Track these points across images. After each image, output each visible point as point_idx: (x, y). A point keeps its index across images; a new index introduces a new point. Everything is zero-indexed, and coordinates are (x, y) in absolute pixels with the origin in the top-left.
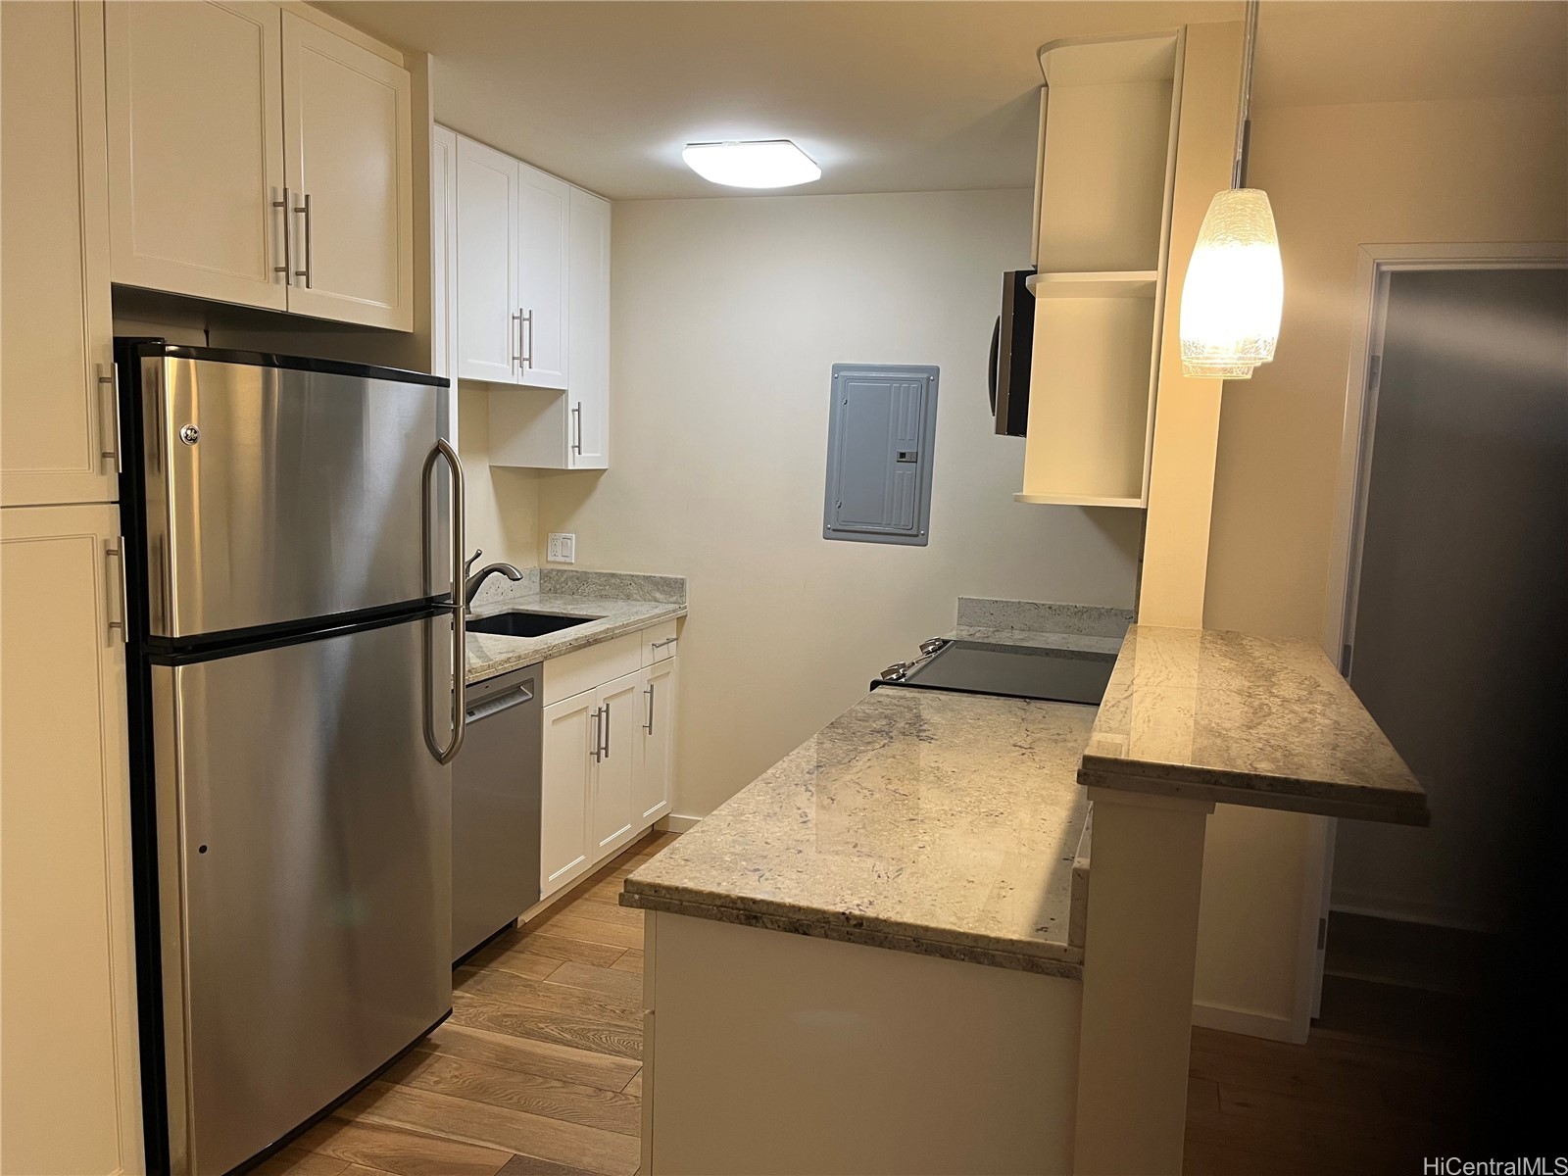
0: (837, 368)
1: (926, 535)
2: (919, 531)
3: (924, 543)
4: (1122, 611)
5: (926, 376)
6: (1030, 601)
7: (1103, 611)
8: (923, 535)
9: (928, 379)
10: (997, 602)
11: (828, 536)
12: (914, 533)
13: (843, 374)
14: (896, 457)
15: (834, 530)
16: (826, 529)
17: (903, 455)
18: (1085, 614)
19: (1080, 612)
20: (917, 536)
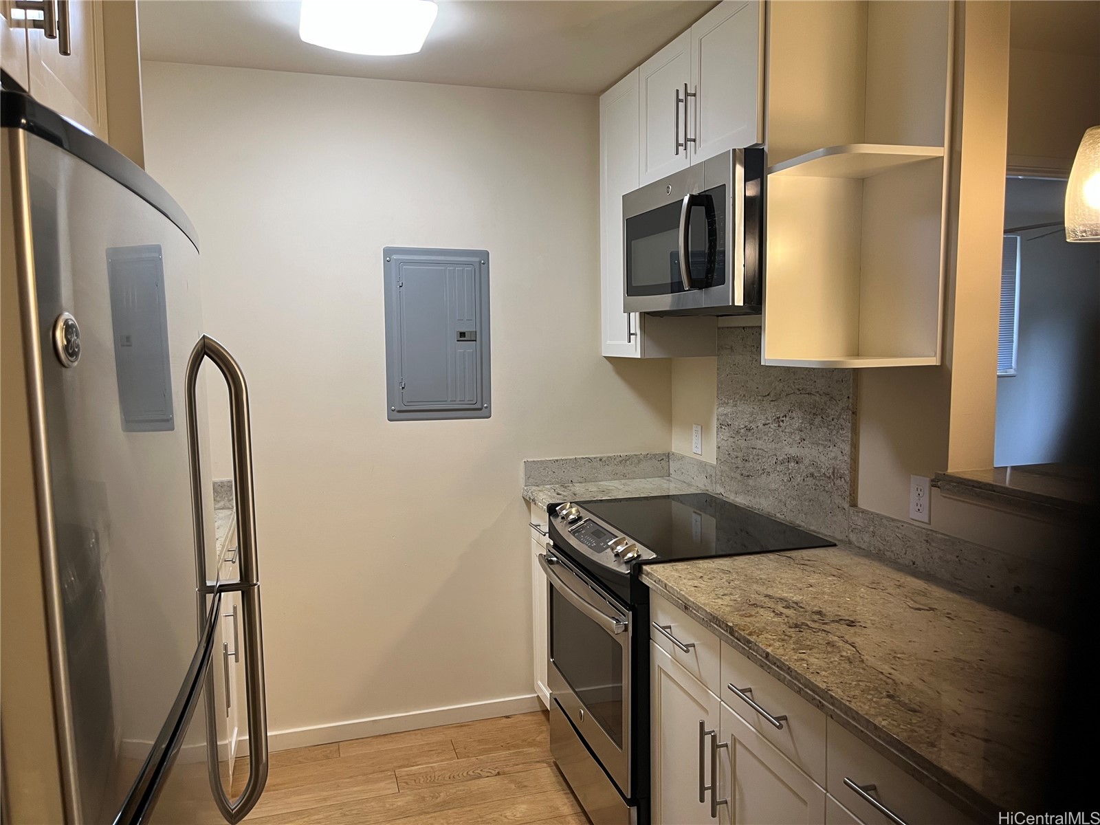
0: (388, 252)
1: (489, 408)
2: (482, 405)
3: (488, 415)
4: (655, 455)
5: (478, 259)
6: (584, 457)
7: (641, 457)
8: (486, 408)
9: (478, 263)
10: (557, 460)
11: (391, 418)
12: (478, 408)
13: (394, 257)
14: (456, 336)
15: (399, 411)
16: (390, 411)
17: (462, 334)
18: (628, 462)
19: (625, 460)
20: (481, 409)
